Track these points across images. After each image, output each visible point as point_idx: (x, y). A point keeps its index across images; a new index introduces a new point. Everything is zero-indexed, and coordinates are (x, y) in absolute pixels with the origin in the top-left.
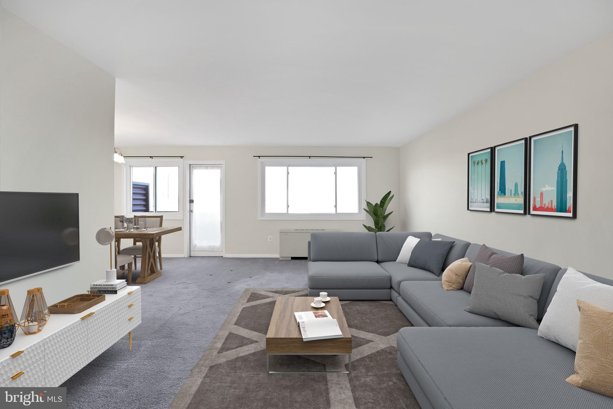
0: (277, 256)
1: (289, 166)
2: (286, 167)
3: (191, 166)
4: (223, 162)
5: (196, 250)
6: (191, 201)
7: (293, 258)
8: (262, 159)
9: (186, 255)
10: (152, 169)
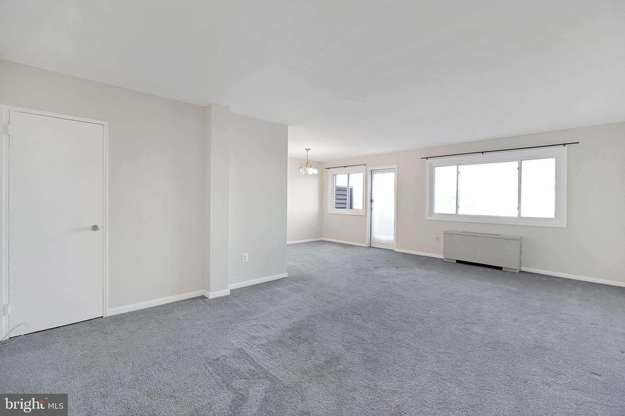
0: (441, 257)
1: (460, 164)
2: (456, 166)
3: (372, 171)
4: (395, 166)
5: (375, 242)
6: (371, 201)
7: (458, 262)
8: (430, 160)
9: (366, 245)
10: (346, 176)
